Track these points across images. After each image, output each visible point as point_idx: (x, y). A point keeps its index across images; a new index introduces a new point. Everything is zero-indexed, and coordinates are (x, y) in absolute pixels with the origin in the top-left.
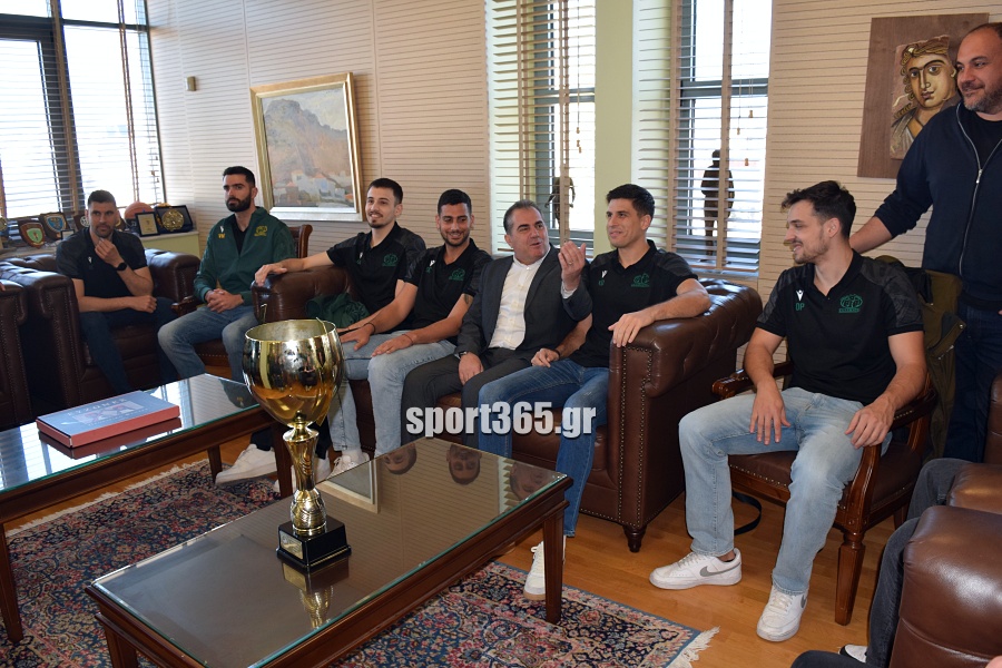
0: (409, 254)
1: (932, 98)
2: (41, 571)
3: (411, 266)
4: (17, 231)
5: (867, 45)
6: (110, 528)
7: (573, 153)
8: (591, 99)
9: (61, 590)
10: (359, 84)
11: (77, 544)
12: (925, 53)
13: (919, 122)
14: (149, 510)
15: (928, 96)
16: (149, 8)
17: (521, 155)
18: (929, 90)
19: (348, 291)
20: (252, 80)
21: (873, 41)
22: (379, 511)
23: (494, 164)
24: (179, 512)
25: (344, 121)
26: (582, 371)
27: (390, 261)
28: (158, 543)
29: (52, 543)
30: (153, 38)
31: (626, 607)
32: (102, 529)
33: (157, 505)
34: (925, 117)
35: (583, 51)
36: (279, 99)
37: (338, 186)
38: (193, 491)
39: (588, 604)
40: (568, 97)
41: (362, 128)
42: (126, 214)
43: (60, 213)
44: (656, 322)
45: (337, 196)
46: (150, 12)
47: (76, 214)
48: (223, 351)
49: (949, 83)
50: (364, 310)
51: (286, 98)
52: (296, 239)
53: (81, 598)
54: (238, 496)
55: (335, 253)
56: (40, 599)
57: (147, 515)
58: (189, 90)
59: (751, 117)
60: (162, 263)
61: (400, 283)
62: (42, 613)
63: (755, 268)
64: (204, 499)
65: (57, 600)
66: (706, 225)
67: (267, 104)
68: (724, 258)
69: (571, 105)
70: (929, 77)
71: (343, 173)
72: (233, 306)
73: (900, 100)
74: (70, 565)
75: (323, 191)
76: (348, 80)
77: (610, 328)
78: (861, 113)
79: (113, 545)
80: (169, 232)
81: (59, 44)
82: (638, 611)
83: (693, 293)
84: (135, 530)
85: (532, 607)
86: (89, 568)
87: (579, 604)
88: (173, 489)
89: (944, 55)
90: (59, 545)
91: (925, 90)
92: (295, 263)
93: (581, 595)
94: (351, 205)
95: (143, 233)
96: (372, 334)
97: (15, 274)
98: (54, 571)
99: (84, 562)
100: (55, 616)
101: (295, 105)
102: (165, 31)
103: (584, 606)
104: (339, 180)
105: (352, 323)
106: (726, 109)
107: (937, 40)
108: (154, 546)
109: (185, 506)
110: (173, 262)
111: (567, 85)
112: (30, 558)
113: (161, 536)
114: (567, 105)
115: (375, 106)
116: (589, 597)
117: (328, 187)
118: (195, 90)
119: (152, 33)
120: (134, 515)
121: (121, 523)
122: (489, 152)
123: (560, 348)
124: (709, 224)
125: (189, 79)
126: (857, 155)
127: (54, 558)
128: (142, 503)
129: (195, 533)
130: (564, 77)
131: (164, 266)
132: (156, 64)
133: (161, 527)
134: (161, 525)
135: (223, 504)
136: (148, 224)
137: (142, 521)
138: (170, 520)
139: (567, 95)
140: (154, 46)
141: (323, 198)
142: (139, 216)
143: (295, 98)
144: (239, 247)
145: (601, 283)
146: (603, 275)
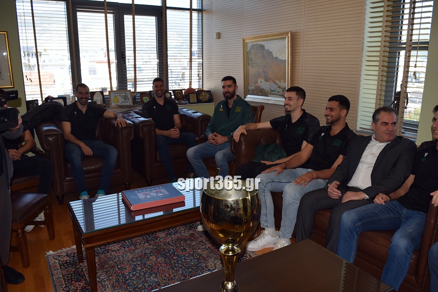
0: (310, 128)
2: (116, 262)
3: (311, 134)
4: (139, 97)
6: (150, 245)
7: (411, 79)
8: (425, 48)
9: (121, 275)
10: (294, 37)
11: (134, 250)
14: (169, 239)
16: (204, 1)
17: (379, 78)
19: (278, 142)
20: (244, 34)
23: (363, 82)
24: (182, 242)
25: (286, 56)
26: (405, 211)
27: (300, 131)
28: (169, 258)
29: (124, 247)
30: (204, 15)
32: (147, 244)
35: (423, 20)
36: (255, 43)
37: (279, 87)
38: (191, 232)
41: (294, 59)
42: (185, 92)
45: (278, 92)
46: (204, 3)
50: (285, 153)
51: (259, 43)
52: (256, 112)
53: (128, 282)
55: (273, 122)
56: (111, 278)
57: (167, 241)
58: (216, 38)
60: (195, 117)
61: (305, 143)
62: (109, 287)
64: (194, 238)
65: (117, 281)
67: (249, 46)
69: (413, 53)
71: (282, 81)
72: (223, 142)
74: (128, 261)
75: (272, 89)
76: (289, 35)
77: (432, 194)
79: (149, 255)
80: (202, 102)
81: (164, 17)
84: (160, 249)
86: (135, 265)
88: (182, 229)
90: (127, 249)
95: (191, 102)
96: (285, 169)
97: (133, 118)
98: (122, 263)
99: (135, 262)
100: (114, 289)
101: (262, 47)
102: (209, 12)
104: (280, 84)
105: (277, 159)
108: (166, 259)
109: (185, 240)
110: (200, 117)
111: (411, 40)
112: (113, 253)
114: (410, 51)
115: (301, 48)
117: (274, 87)
118: (219, 38)
119: (204, 13)
120: (162, 240)
121: (155, 243)
122: (360, 75)
123: (392, 195)
125: (216, 33)
127: (123, 256)
128: (167, 234)
129: (187, 256)
130: (410, 35)
131: (196, 119)
132: (204, 26)
133: (172, 250)
134: (172, 249)
135: (203, 242)
136: (193, 98)
137: (165, 244)
138: (176, 246)
139: (410, 46)
140: (204, 19)
141: (272, 92)
142: (190, 94)
143: (263, 43)
144: (228, 116)
145: (423, 160)
146: (426, 155)
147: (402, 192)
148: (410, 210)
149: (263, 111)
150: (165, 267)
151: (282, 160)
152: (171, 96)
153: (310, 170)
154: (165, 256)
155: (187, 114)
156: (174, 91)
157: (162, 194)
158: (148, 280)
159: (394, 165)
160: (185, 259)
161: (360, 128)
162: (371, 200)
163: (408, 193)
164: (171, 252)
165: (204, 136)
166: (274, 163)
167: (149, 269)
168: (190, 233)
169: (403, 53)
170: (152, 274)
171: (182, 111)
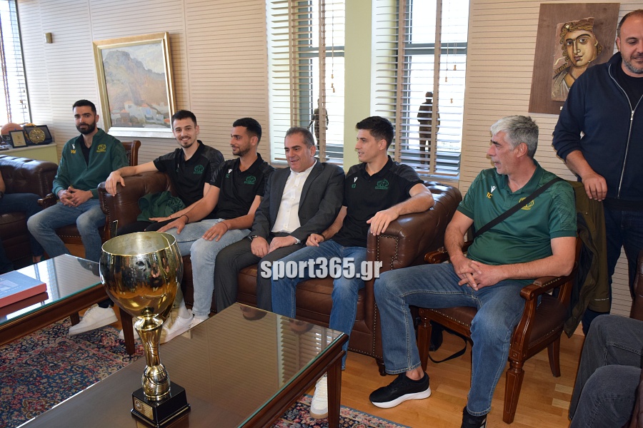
0: (212, 165)
1: (581, 60)
3: (215, 173)
5: (537, 22)
7: (328, 92)
8: (341, 55)
10: (173, 41)
12: (577, 29)
13: (572, 76)
14: (25, 358)
15: (578, 58)
17: (291, 93)
18: (579, 54)
19: (169, 189)
20: (94, 36)
21: (541, 20)
22: (192, 337)
23: (272, 99)
24: (49, 357)
25: (161, 66)
26: (342, 249)
27: (199, 170)
28: (33, 384)
30: (19, 5)
31: (384, 420)
33: (31, 352)
34: (577, 73)
35: (336, 20)
36: (114, 50)
37: (159, 113)
38: (59, 340)
39: (357, 419)
40: (324, 52)
41: (176, 72)
42: (2, 132)
44: (400, 217)
45: (158, 120)
48: (77, 233)
49: (593, 50)
50: (181, 203)
51: (120, 49)
54: (93, 343)
55: (160, 163)
57: (24, 361)
58: (48, 42)
59: (455, 70)
60: (30, 168)
61: (207, 185)
63: (456, 173)
64: (67, 346)
66: (421, 143)
67: (105, 53)
68: (435, 166)
69: (327, 59)
70: (579, 45)
71: (162, 103)
72: (86, 200)
73: (559, 61)
75: (147, 116)
76: (165, 37)
77: (368, 222)
78: (532, 69)
80: (34, 144)
82: (393, 423)
83: (422, 195)
84: (15, 374)
85: (317, 424)
87: (351, 420)
88: (43, 339)
89: (590, 31)
91: (577, 54)
92: (128, 170)
93: (351, 412)
94: (169, 127)
95: (15, 145)
96: (187, 223)
101: (126, 55)
103: (354, 421)
104: (159, 108)
105: (172, 213)
106: (437, 63)
107: (586, 20)
108: (30, 386)
109: (53, 353)
110: (38, 167)
111: (324, 45)
113: (35, 379)
114: (324, 58)
115: (185, 56)
116: (357, 413)
117: (151, 113)
118: (52, 42)
120: (14, 361)
122: (268, 90)
123: (325, 234)
124: (422, 142)
125: (47, 34)
126: (528, 97)
128: (20, 351)
129: (62, 374)
130: (322, 39)
131: (31, 170)
132: (21, 23)
133: (35, 371)
134: (35, 369)
135: (82, 350)
136: (19, 139)
137: (20, 366)
138: (42, 364)
139: (324, 51)
140: (20, 11)
141: (148, 121)
142: (12, 133)
143: (126, 50)
144: (87, 160)
145: (354, 186)
146: (355, 180)
147: (336, 228)
148: (347, 248)
149: (139, 149)
150: (31, 397)
151: (179, 212)
153: (220, 220)
154: (27, 383)
155: (14, 165)
157: (7, 288)
158: (9, 423)
159: (323, 197)
160: (61, 378)
161: (276, 159)
162: (303, 244)
163: (342, 228)
164: (35, 375)
165: (51, 196)
166: (169, 218)
167: (6, 407)
168: (57, 342)
169: (316, 61)
170: (12, 413)
171: (3, 160)
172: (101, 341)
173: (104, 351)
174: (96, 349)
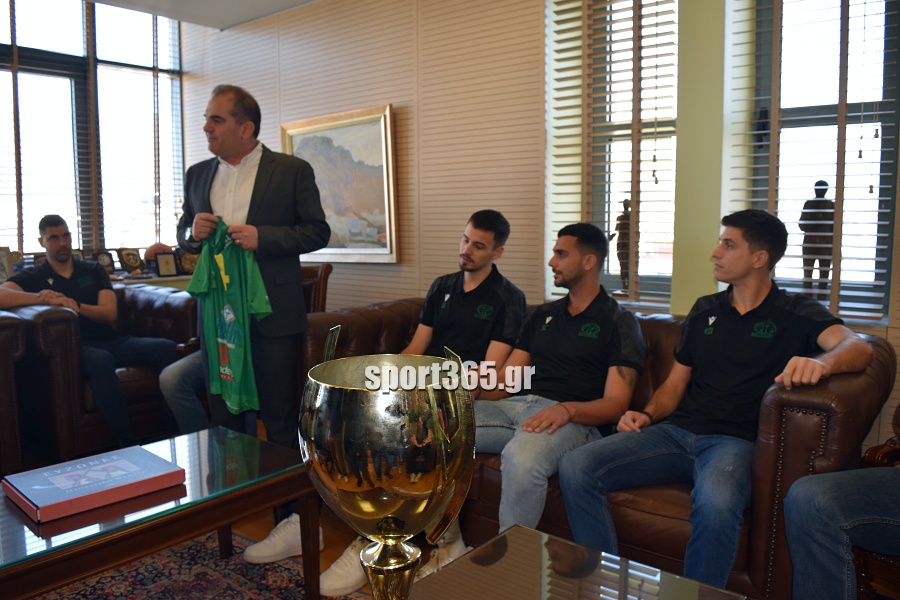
7: (646, 184)
8: (670, 134)
10: (398, 116)
16: (184, 54)
17: (583, 188)
20: (283, 118)
23: (551, 198)
25: (380, 156)
26: (691, 439)
27: (485, 313)
30: (185, 83)
33: (151, 587)
35: (662, 71)
36: (311, 135)
37: (370, 225)
38: (197, 569)
40: (640, 132)
41: (400, 164)
42: (146, 255)
43: (79, 250)
45: (368, 236)
46: (183, 58)
47: (96, 252)
51: (319, 134)
54: (251, 580)
60: (176, 303)
63: (880, 315)
64: (208, 581)
67: (297, 141)
68: (838, 303)
71: (377, 211)
75: (354, 231)
76: (388, 113)
80: (187, 273)
81: (91, 82)
88: (172, 565)
94: (384, 246)
95: (162, 273)
101: (327, 141)
102: (197, 76)
104: (371, 218)
109: (186, 591)
111: (640, 119)
114: (640, 142)
115: (415, 139)
117: (359, 226)
119: (185, 78)
122: (544, 185)
124: (808, 263)
128: (133, 583)
131: (179, 304)
132: (186, 108)
135: (232, 590)
136: (167, 265)
140: (184, 92)
141: (353, 238)
142: (159, 257)
143: (328, 134)
145: (708, 332)
146: (711, 321)
148: (702, 436)
152: (112, 262)
155: (155, 297)
156: (120, 251)
157: (120, 473)
161: (553, 294)
168: (194, 572)
171: (142, 291)
172: (264, 577)
173: (268, 595)
174: (255, 591)
